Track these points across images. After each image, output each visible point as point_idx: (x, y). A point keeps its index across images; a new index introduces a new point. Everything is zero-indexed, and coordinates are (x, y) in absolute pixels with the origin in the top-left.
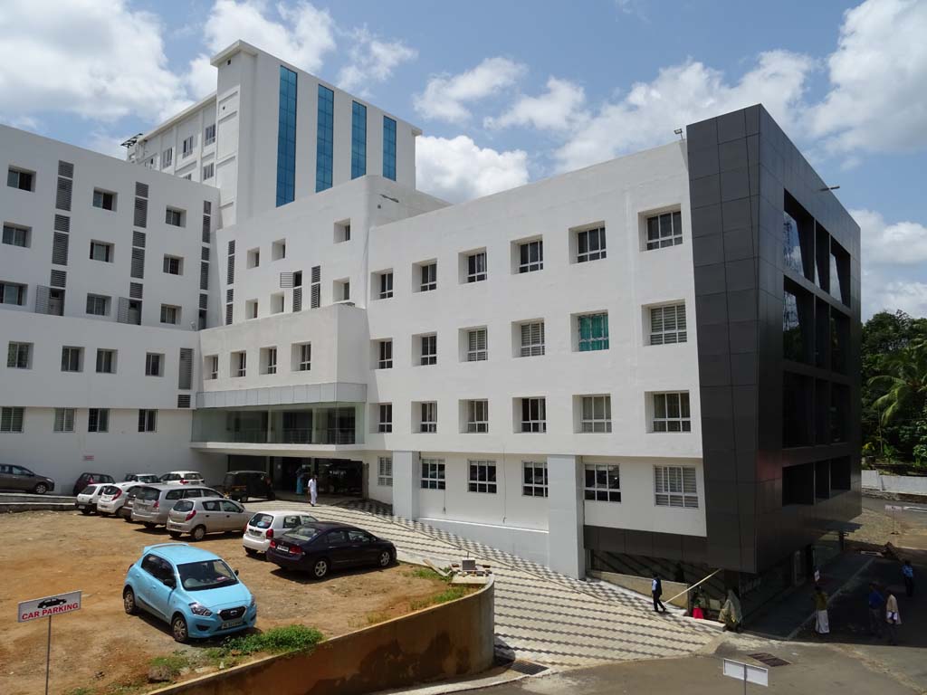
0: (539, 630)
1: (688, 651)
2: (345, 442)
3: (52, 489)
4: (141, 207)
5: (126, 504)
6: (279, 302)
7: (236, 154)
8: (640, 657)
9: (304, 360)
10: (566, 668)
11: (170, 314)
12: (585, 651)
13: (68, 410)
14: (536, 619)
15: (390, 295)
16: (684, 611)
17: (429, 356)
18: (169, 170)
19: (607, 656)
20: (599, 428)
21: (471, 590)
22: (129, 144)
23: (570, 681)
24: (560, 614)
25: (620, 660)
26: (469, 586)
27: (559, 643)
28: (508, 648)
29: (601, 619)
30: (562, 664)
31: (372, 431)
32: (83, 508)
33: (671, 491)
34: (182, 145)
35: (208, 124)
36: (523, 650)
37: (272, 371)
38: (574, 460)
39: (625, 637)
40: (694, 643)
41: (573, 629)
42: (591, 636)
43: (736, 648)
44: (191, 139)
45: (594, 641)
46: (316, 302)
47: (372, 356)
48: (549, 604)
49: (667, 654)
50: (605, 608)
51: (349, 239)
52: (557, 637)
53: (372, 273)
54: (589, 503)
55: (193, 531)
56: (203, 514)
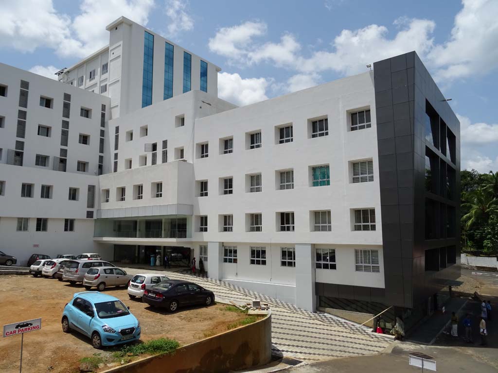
0: (294, 340)
1: (377, 351)
2: (180, 237)
3: (16, 263)
4: (67, 107)
5: (59, 271)
6: (144, 160)
7: (120, 79)
8: (351, 355)
9: (158, 192)
10: (311, 362)
11: (82, 166)
12: (321, 352)
13: (25, 218)
14: (292, 334)
15: (207, 156)
16: (372, 329)
17: (228, 189)
18: (82, 87)
19: (333, 355)
20: (324, 229)
21: (259, 317)
22: (59, 74)
23: (316, 369)
24: (305, 331)
25: (341, 356)
26: (258, 315)
27: (306, 347)
28: (278, 350)
29: (327, 334)
30: (309, 359)
31: (196, 231)
32: (34, 273)
33: (364, 263)
34: (89, 74)
35: (104, 63)
36: (287, 351)
37: (140, 198)
38: (310, 246)
39: (342, 344)
40: (379, 347)
41: (313, 340)
42: (323, 343)
43: (402, 349)
44: (94, 71)
45: (325, 346)
46: (165, 159)
47: (196, 190)
48: (298, 326)
49: (366, 353)
50: (328, 328)
51: (184, 125)
52: (304, 344)
53: (197, 144)
54: (318, 270)
55: (98, 286)
56: (104, 276)
